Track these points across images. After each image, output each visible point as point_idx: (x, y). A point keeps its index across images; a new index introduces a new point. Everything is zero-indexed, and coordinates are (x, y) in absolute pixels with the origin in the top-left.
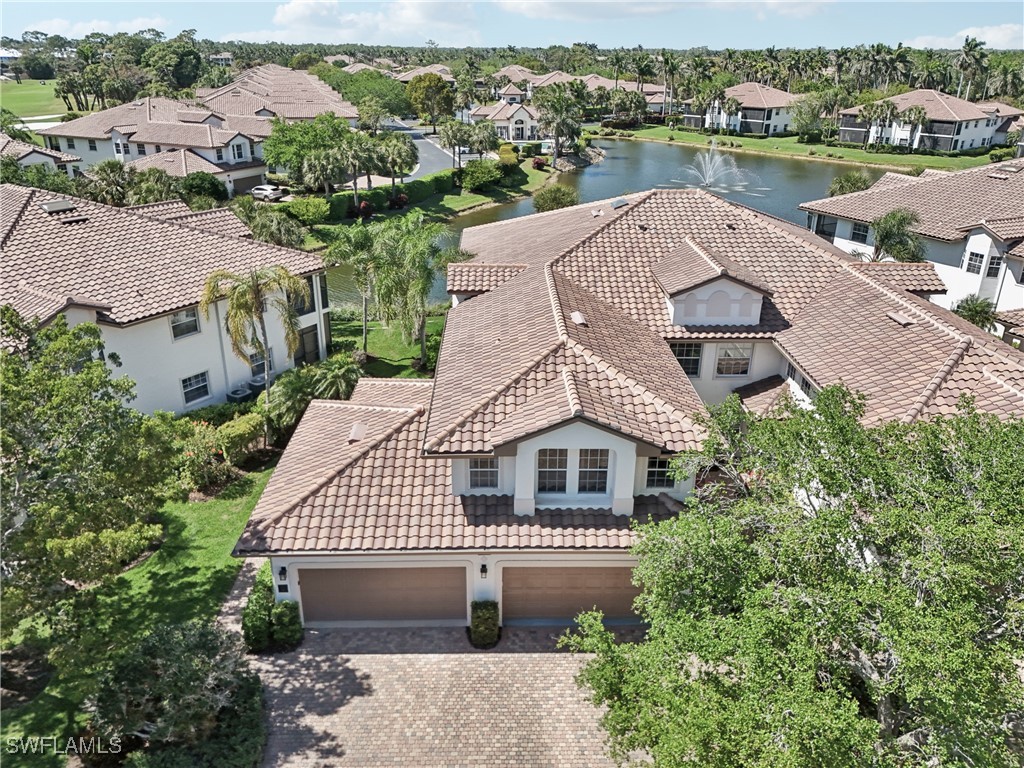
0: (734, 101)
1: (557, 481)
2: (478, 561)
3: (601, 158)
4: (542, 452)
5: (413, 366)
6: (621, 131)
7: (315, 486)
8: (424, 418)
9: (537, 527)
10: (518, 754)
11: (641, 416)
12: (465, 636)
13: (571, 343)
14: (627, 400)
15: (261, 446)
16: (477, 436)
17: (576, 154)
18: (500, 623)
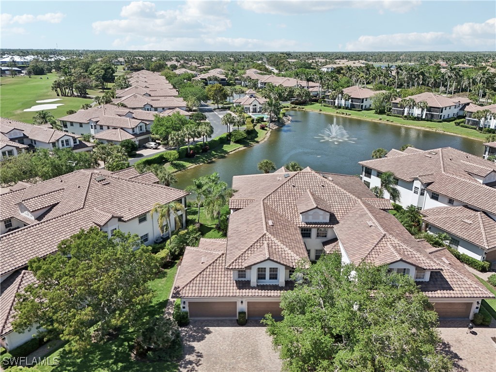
0: (347, 95)
1: (263, 276)
2: (240, 300)
3: (289, 122)
4: (259, 268)
5: (216, 228)
6: (299, 106)
7: (193, 278)
8: (224, 256)
9: (257, 290)
10: (252, 353)
11: (287, 257)
12: (236, 322)
13: (268, 234)
14: (283, 252)
15: (168, 260)
16: (240, 264)
17: (278, 121)
18: (247, 318)
